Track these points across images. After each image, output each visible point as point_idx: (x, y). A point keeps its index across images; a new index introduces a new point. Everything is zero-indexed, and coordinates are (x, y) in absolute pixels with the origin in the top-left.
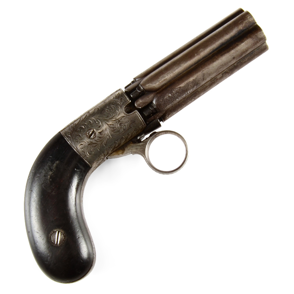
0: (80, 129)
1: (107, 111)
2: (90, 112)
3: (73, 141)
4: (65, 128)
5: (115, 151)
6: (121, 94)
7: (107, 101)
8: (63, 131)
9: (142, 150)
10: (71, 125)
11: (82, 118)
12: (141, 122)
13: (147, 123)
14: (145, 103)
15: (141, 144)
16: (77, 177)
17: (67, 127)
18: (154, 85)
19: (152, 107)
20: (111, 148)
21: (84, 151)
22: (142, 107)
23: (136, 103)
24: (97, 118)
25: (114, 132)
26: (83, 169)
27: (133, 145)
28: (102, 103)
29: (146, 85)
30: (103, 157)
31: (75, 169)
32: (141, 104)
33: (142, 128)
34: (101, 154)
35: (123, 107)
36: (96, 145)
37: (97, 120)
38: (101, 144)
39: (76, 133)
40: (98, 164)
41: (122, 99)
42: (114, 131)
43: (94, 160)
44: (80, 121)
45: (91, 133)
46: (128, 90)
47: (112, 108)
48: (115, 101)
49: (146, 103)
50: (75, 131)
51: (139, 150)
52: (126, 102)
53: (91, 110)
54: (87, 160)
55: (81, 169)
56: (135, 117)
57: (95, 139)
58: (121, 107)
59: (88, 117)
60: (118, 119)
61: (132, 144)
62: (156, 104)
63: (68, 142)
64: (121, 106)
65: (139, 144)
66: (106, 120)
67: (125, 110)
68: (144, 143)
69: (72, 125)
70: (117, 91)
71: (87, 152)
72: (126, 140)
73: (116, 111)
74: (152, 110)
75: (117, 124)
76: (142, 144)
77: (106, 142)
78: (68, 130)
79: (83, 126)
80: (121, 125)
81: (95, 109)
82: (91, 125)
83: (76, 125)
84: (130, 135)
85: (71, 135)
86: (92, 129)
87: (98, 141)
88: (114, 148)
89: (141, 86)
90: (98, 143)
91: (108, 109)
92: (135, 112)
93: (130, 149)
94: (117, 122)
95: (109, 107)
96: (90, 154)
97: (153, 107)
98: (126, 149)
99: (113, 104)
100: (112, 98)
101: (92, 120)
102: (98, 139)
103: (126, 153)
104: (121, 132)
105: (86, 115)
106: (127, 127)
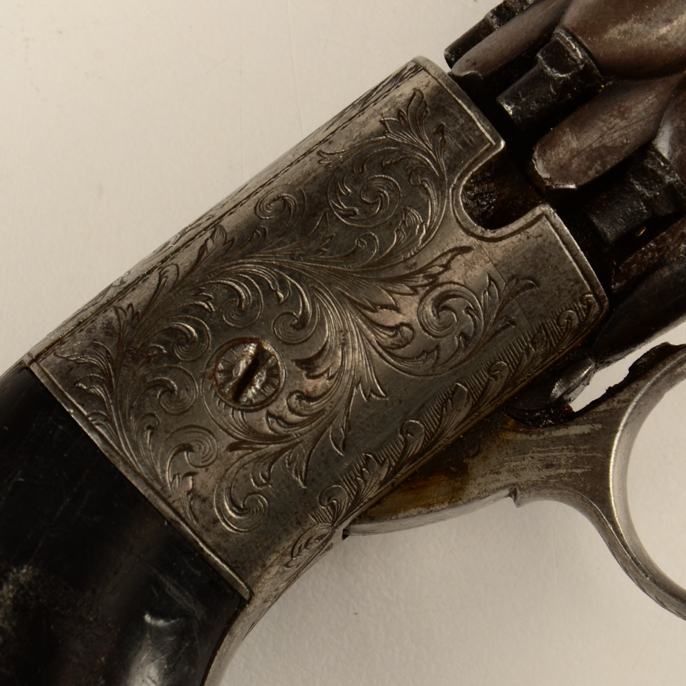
0: (165, 344)
1: (345, 216)
2: (228, 223)
3: (126, 426)
4: (60, 341)
5: (405, 481)
6: (433, 98)
7: (341, 145)
8: (50, 358)
9: (587, 468)
10: (97, 313)
11: (172, 269)
12: (578, 281)
13: (616, 286)
14: (601, 157)
15: (575, 430)
16: (160, 666)
17: (72, 333)
18: (664, 30)
19: (653, 179)
20: (382, 465)
21: (204, 493)
22: (585, 180)
23: (543, 154)
24: (281, 268)
25: (402, 359)
26: (199, 612)
27: (521, 437)
28: (309, 164)
29: (605, 30)
30: (322, 529)
31: (148, 618)
32: (575, 164)
33: (581, 324)
34: (314, 508)
35: (456, 188)
36: (283, 451)
37: (282, 282)
38: (316, 440)
39: (142, 371)
40: (291, 571)
41: (441, 130)
42: (399, 352)
43: (269, 550)
44: (159, 287)
45: (243, 365)
46: (481, 70)
47: (377, 195)
48: (397, 144)
49: (610, 150)
50: (135, 360)
51: (563, 471)
52: (475, 149)
53: (230, 212)
54: (225, 551)
55: (185, 614)
56: (540, 248)
57: (272, 408)
58: (440, 185)
59: (216, 260)
60: (421, 271)
61: (515, 430)
62: (680, 161)
63: (94, 437)
64: (443, 179)
65: (561, 432)
66: (344, 275)
67: (466, 205)
68: (594, 421)
69: (111, 314)
70: (399, 78)
71: (219, 497)
72: (476, 407)
73: (406, 212)
74: (648, 202)
75: (417, 298)
76: (585, 429)
77: (349, 427)
78: (82, 353)
79: (187, 321)
80: (447, 308)
81: (260, 202)
82: (242, 312)
83: (135, 315)
84: (505, 374)
85: (110, 385)
86: (251, 341)
87: (294, 418)
88: (399, 466)
89: (575, 39)
90: (294, 431)
91: (349, 200)
92: (538, 218)
93: (502, 465)
94: (422, 291)
95: (358, 188)
96: (241, 511)
97: (660, 180)
98: (477, 467)
99: (384, 169)
100: (374, 124)
101: (247, 282)
102: (292, 411)
103: (479, 497)
104: (444, 355)
105: (197, 245)
106: (487, 317)
